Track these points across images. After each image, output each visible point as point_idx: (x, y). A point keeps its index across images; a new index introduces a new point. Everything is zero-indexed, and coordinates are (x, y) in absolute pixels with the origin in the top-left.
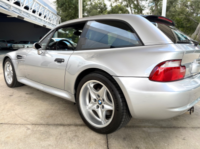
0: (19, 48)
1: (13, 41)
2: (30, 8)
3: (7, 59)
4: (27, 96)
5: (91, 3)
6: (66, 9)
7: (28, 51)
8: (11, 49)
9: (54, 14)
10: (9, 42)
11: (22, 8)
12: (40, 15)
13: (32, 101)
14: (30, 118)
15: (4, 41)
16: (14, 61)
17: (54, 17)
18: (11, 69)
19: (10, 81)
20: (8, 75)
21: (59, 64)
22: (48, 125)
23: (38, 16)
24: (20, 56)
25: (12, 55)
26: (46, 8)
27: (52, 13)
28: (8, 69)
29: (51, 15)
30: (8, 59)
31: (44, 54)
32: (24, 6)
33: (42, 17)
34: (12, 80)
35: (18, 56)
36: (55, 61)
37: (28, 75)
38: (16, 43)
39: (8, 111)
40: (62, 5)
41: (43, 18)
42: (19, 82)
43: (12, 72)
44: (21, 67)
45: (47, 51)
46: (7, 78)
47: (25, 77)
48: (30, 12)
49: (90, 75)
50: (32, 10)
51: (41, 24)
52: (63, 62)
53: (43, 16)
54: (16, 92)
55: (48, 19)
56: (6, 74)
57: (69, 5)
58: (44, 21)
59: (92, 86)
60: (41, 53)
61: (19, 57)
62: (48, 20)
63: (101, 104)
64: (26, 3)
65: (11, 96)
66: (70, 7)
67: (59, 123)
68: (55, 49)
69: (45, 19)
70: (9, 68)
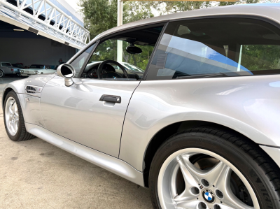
0: (30, 74)
1: (22, 64)
2: (46, 18)
3: (9, 92)
4: (43, 159)
5: (132, 13)
6: (97, 20)
7: (45, 79)
8: (18, 76)
9: (80, 26)
10: (15, 66)
11: (35, 17)
12: (61, 28)
15: (8, 64)
16: (21, 96)
17: (81, 31)
18: (16, 109)
19: (14, 130)
20: (11, 119)
21: (110, 106)
23: (58, 29)
24: (32, 88)
25: (19, 85)
26: (69, 19)
27: (78, 25)
28: (10, 110)
29: (76, 28)
30: (11, 92)
31: (76, 86)
32: (38, 14)
33: (63, 31)
34: (17, 128)
35: (28, 88)
36: (101, 100)
37: (45, 120)
38: (26, 68)
40: (92, 14)
41: (64, 33)
42: (28, 133)
43: (17, 115)
44: (31, 105)
45: (83, 80)
46: (9, 125)
47: (40, 124)
48: (47, 23)
50: (49, 21)
51: (62, 40)
52: (119, 102)
53: (64, 29)
54: (24, 151)
55: (72, 34)
56: (7, 117)
57: (101, 14)
58: (67, 36)
60: (71, 83)
61: (30, 89)
62: (71, 36)
63: (211, 201)
64: (41, 11)
65: (14, 159)
66: (103, 17)
68: (95, 77)
69: (68, 34)
70: (13, 108)
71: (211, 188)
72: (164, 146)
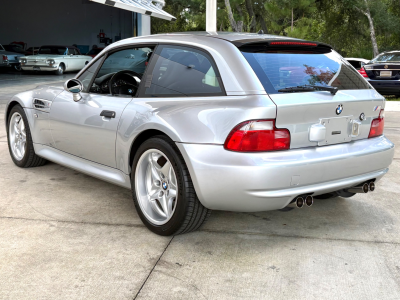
0: (39, 67)
3: (14, 107)
4: (53, 183)
13: (61, 191)
14: (56, 214)
16: (28, 112)
18: (23, 127)
19: (20, 154)
20: (16, 141)
21: (107, 120)
22: (84, 223)
24: (40, 102)
25: (25, 98)
28: (15, 128)
30: (17, 106)
31: (83, 101)
34: (23, 151)
36: (101, 115)
37: (57, 142)
39: (19, 203)
42: (38, 156)
43: (24, 134)
44: (42, 124)
45: (92, 95)
46: (14, 148)
47: (51, 145)
49: (149, 141)
52: (114, 117)
54: (33, 176)
56: (12, 138)
59: (156, 159)
60: (78, 98)
61: (38, 103)
63: (165, 189)
65: (22, 181)
67: (102, 221)
70: (18, 127)
71: (166, 179)
72: (142, 147)
